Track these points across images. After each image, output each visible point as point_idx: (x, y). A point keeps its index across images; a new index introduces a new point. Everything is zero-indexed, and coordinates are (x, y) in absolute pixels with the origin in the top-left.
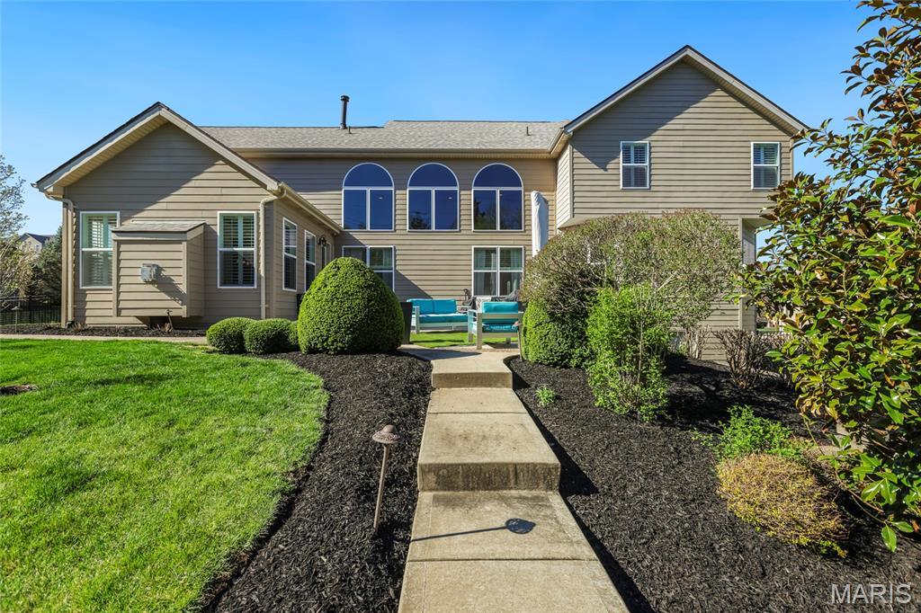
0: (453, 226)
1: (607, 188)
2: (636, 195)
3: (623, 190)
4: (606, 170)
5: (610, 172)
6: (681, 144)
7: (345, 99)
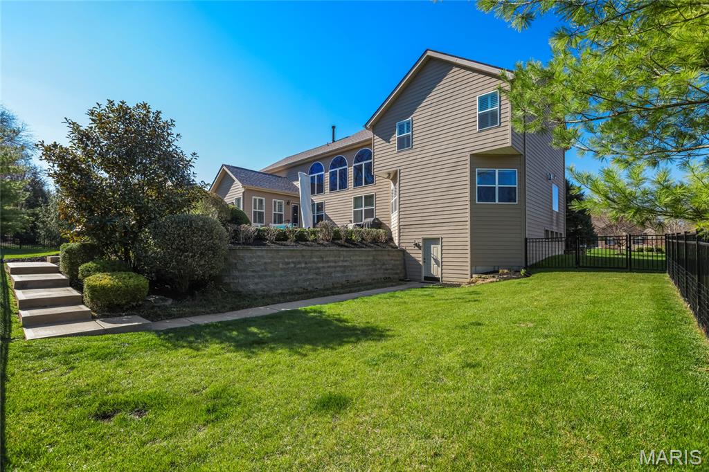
1: (389, 153)
2: (406, 153)
3: (398, 152)
4: (389, 142)
5: (391, 143)
6: (430, 113)
7: (334, 127)
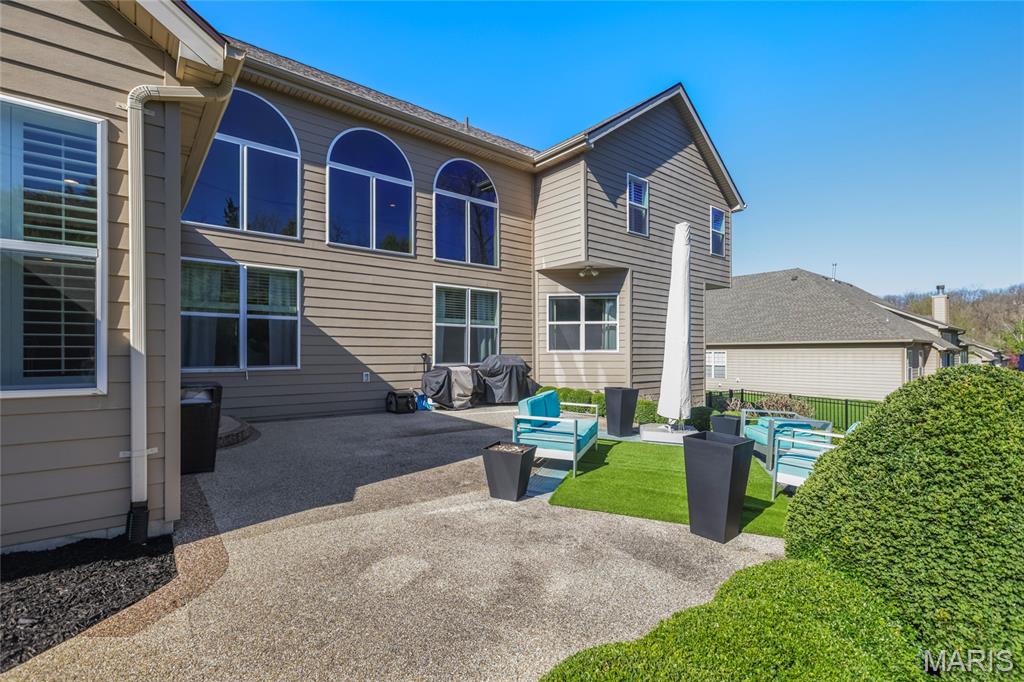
0: (404, 247)
1: (616, 228)
2: (640, 242)
3: (629, 234)
4: (616, 205)
5: (619, 207)
6: (669, 192)
